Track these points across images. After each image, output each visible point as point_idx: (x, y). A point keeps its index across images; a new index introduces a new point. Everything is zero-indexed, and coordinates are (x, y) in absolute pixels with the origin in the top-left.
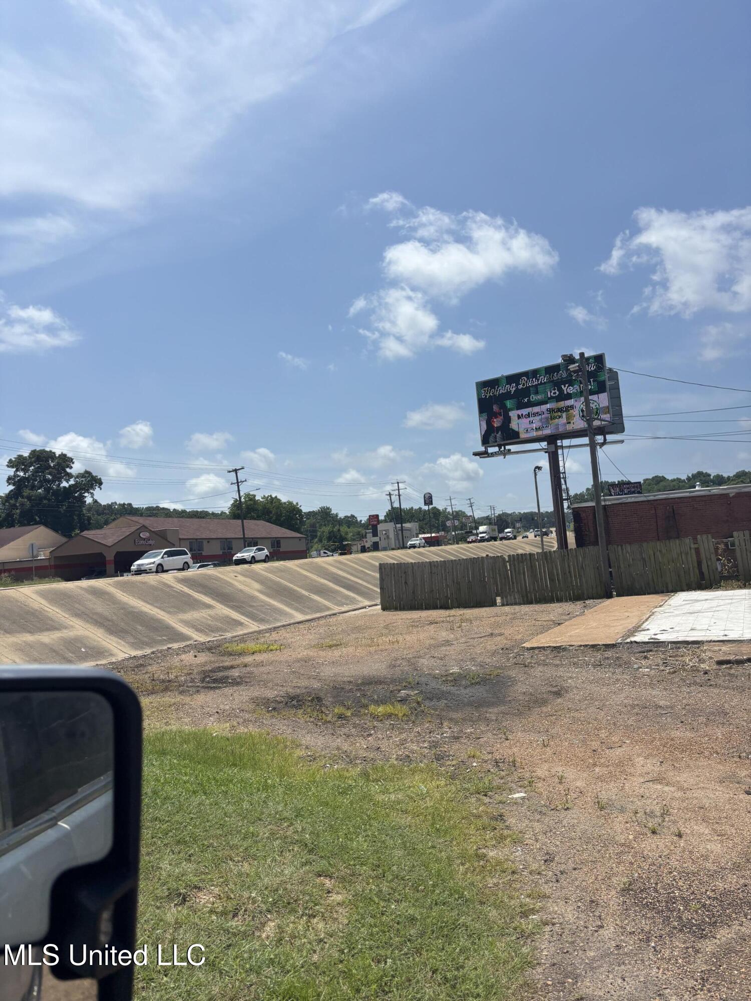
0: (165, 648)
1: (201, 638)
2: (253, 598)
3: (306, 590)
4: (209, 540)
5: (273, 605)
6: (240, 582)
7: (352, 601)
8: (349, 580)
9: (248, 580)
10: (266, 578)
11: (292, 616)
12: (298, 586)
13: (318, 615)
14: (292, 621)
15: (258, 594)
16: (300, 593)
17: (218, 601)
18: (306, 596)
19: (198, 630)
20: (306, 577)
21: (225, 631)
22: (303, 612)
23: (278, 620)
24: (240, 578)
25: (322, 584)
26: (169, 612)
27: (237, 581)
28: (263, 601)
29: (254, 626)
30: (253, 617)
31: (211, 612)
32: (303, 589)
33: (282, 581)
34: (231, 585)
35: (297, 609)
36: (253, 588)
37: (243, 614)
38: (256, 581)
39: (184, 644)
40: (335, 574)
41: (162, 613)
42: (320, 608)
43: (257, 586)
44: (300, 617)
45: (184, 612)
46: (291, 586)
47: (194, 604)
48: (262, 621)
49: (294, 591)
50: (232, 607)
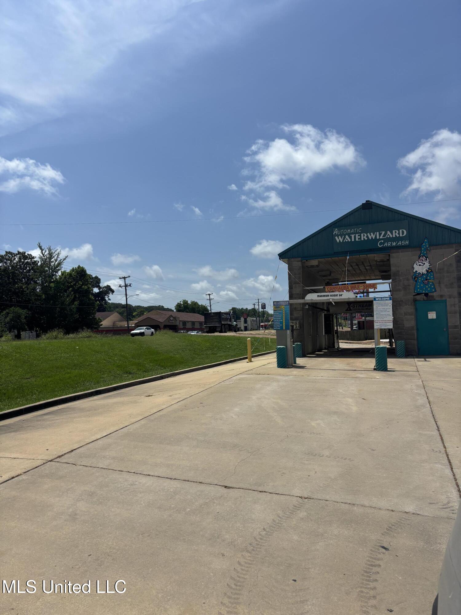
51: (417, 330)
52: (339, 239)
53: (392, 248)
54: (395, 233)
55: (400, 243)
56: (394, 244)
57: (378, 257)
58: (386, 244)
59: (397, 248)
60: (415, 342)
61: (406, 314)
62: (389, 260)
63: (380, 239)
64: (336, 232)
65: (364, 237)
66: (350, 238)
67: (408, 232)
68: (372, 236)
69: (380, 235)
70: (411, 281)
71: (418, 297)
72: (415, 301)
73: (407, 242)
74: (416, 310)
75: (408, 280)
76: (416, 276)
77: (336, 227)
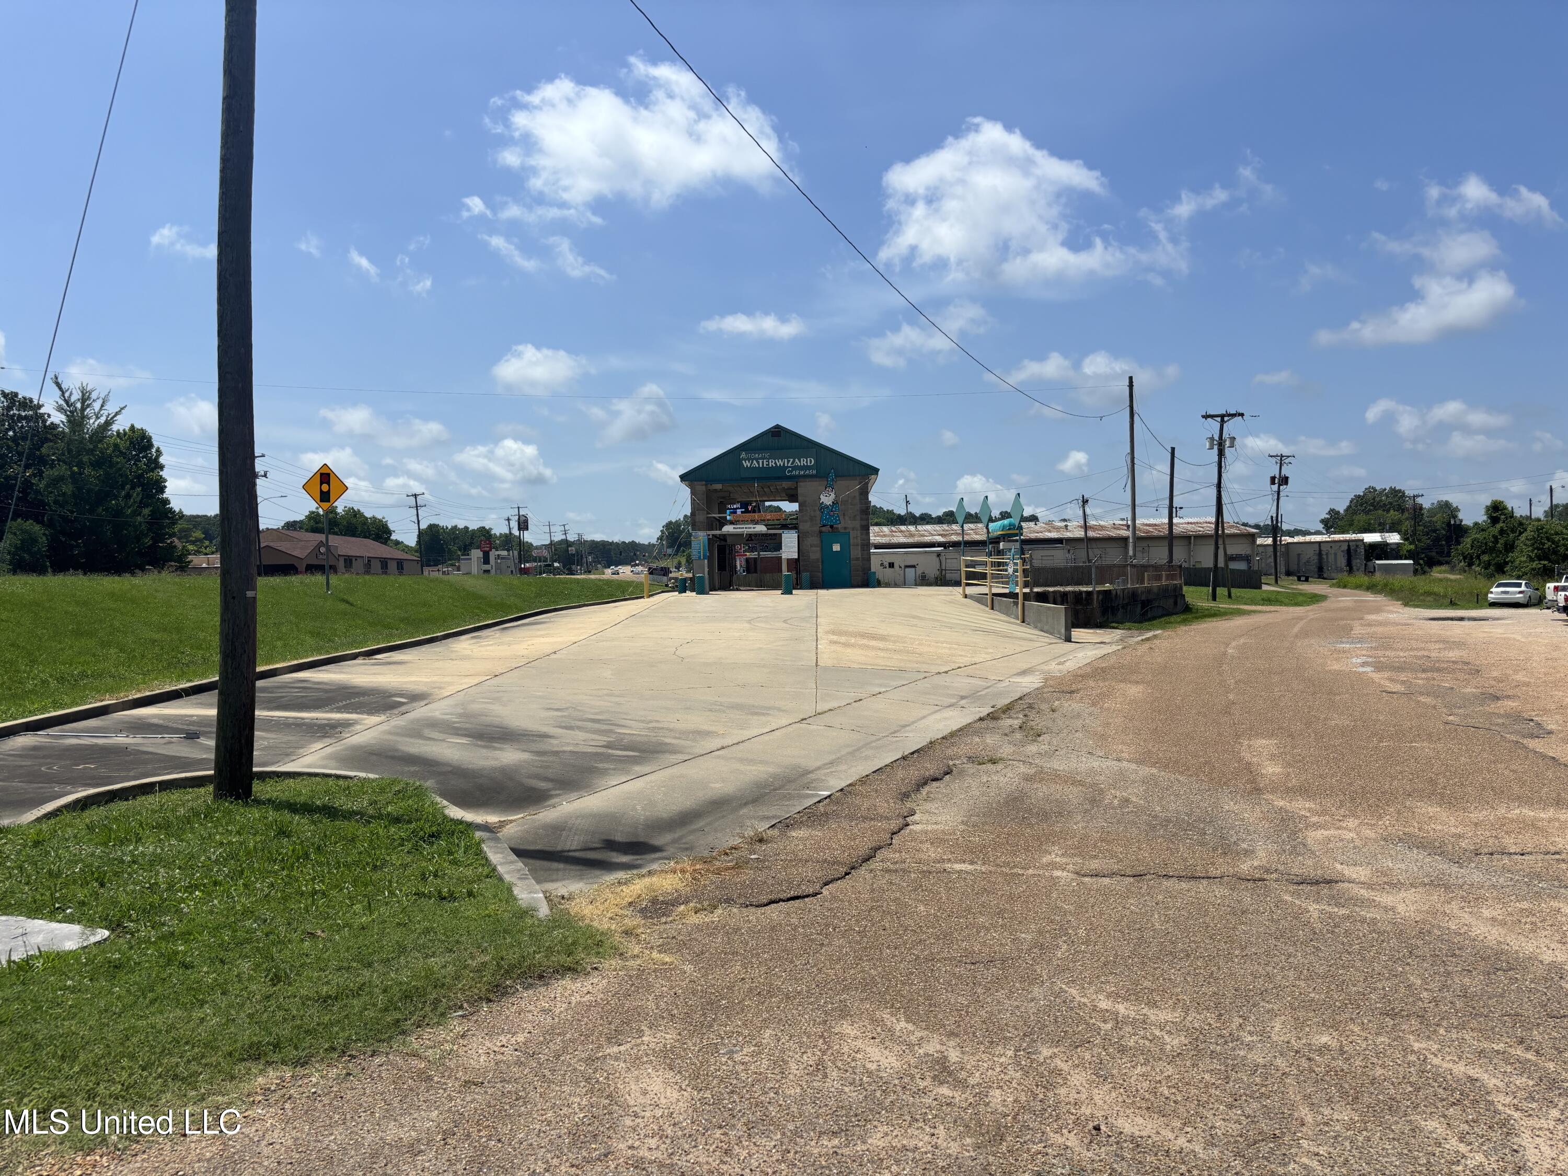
4: (357, 558)
51: (822, 562)
52: (746, 464)
53: (799, 476)
54: (803, 462)
55: (807, 472)
56: (802, 473)
57: (786, 484)
58: (794, 473)
59: (805, 476)
60: (820, 574)
61: (811, 546)
62: (796, 488)
63: (788, 467)
64: (743, 455)
65: (772, 463)
66: (758, 463)
67: (816, 461)
68: (780, 463)
69: (788, 462)
70: (818, 513)
71: (824, 529)
72: (821, 532)
73: (815, 472)
74: (822, 542)
75: (815, 511)
76: (823, 507)
77: (743, 450)
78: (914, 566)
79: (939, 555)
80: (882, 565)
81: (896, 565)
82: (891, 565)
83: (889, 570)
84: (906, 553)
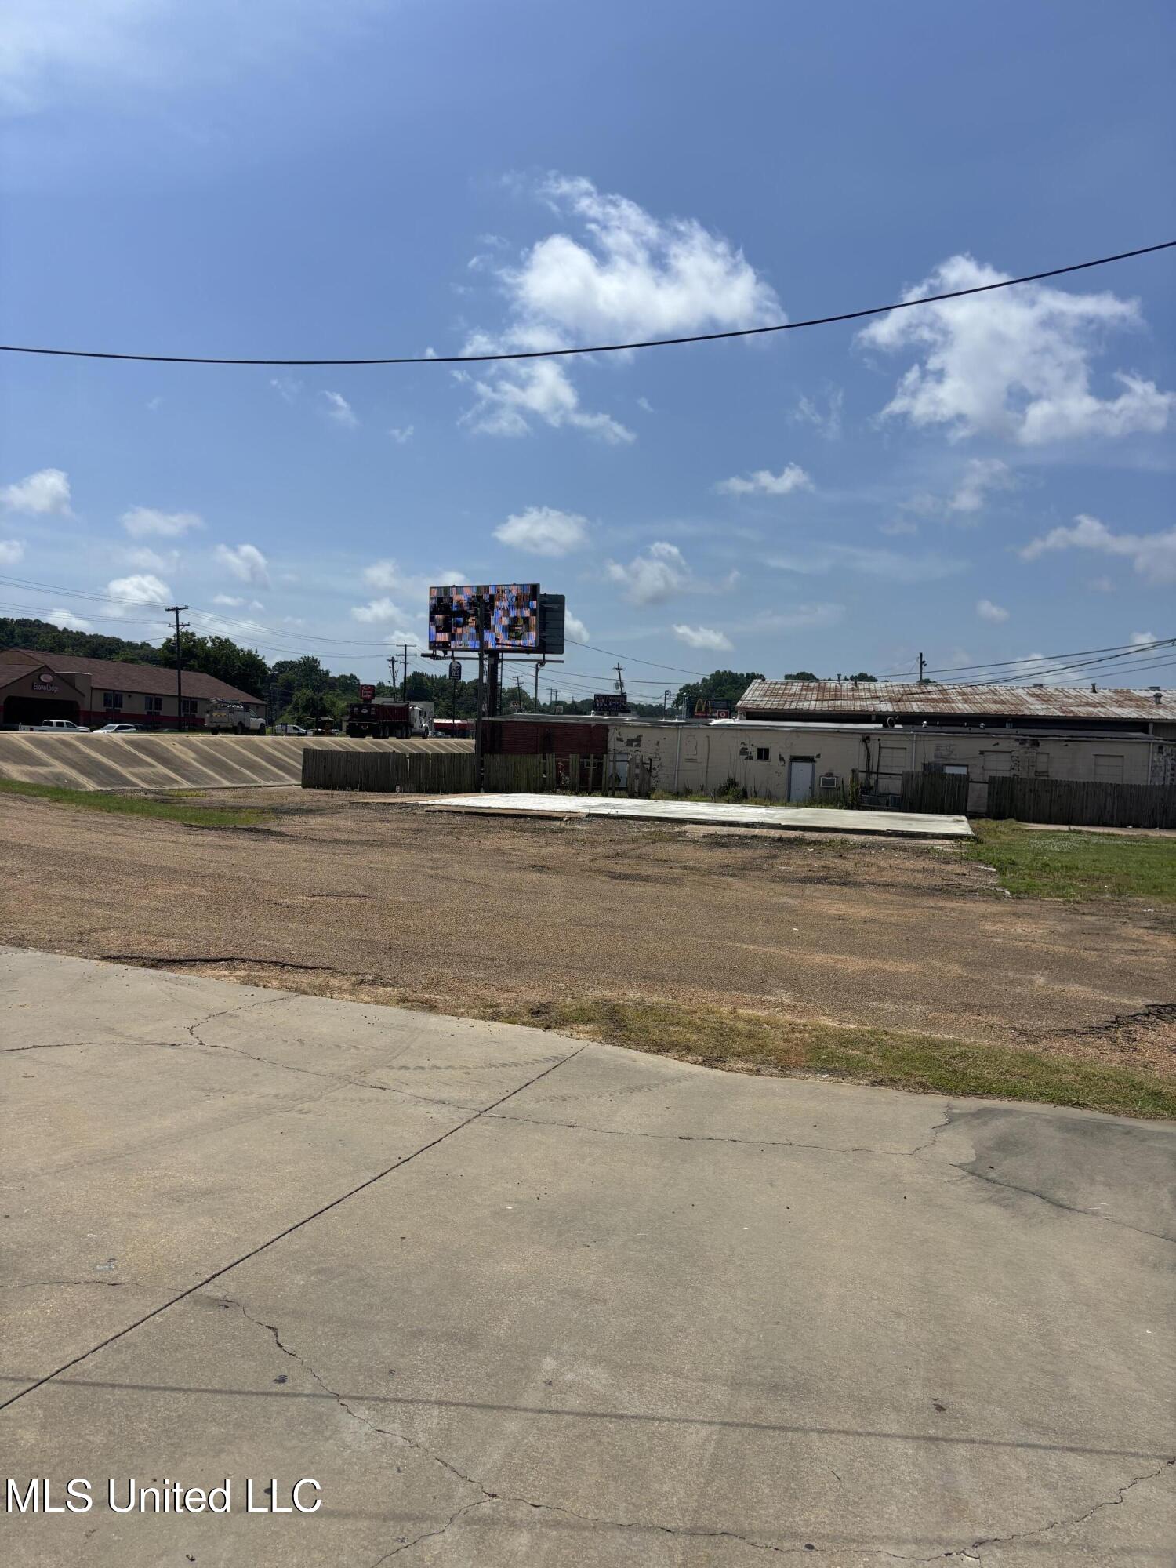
0: (121, 788)
1: (147, 787)
2: (188, 764)
3: (238, 764)
4: (130, 694)
5: (205, 772)
6: (178, 750)
7: (279, 778)
8: (284, 761)
9: (185, 749)
10: (201, 749)
11: (220, 783)
12: (231, 760)
13: (244, 785)
14: (220, 786)
15: (192, 761)
16: (232, 766)
17: (159, 763)
18: (237, 770)
19: (143, 781)
20: (240, 753)
21: (164, 784)
22: (230, 781)
23: (208, 784)
24: (178, 746)
25: (255, 761)
26: (121, 765)
27: (175, 748)
28: (197, 768)
29: (187, 785)
30: (188, 779)
31: (153, 770)
32: (235, 763)
33: (216, 754)
34: (169, 751)
35: (226, 778)
36: (189, 756)
37: (179, 775)
38: (193, 751)
39: (133, 788)
40: (270, 753)
41: (116, 765)
42: (246, 780)
43: (192, 755)
44: (227, 784)
45: (133, 767)
46: (224, 758)
47: (141, 763)
48: (194, 782)
49: (226, 763)
50: (171, 769)
78: (809, 759)
79: (866, 738)
80: (743, 751)
81: (773, 755)
82: (763, 754)
83: (757, 764)
84: (797, 730)
